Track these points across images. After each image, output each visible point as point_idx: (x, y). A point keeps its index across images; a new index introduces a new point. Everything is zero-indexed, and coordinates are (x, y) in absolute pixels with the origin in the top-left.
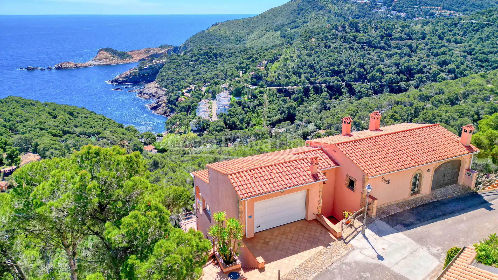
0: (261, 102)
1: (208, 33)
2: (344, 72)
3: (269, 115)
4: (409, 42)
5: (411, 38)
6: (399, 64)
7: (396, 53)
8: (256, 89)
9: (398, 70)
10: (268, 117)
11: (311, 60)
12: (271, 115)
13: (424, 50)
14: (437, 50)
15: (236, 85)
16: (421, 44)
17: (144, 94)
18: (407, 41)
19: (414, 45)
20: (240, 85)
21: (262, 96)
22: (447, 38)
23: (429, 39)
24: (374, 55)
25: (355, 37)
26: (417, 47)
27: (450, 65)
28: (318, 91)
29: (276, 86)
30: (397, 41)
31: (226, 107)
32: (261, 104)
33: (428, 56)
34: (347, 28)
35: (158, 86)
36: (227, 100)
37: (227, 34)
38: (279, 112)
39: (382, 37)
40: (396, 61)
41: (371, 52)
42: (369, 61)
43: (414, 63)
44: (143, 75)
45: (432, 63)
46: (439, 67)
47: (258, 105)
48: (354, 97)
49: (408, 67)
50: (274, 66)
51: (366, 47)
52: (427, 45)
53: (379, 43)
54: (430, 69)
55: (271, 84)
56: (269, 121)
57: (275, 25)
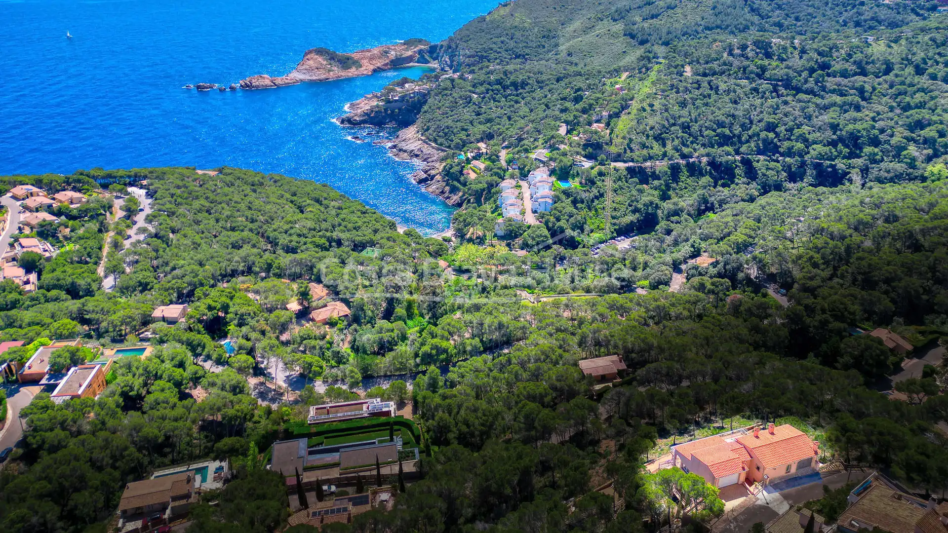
0: (602, 191)
1: (492, 22)
2: (739, 137)
3: (614, 214)
4: (859, 80)
5: (864, 73)
6: (838, 125)
7: (834, 104)
8: (592, 168)
9: (835, 137)
10: (613, 218)
11: (685, 115)
12: (618, 214)
13: (885, 96)
14: (908, 99)
15: (561, 161)
16: (882, 83)
17: (400, 150)
18: (856, 78)
19: (868, 87)
20: (567, 161)
21: (603, 181)
22: (931, 70)
23: (897, 76)
24: (794, 106)
25: (763, 69)
26: (874, 89)
27: (928, 129)
28: (694, 170)
29: (625, 162)
30: (838, 79)
31: (547, 200)
32: (602, 195)
33: (892, 109)
34: (749, 49)
35: (423, 138)
36: (547, 186)
37: (526, 25)
38: (630, 209)
39: (812, 71)
40: (833, 121)
41: (789, 98)
42: (786, 119)
43: (865, 125)
44: (393, 112)
45: (897, 123)
46: (907, 133)
47: (597, 198)
48: (754, 183)
49: (852, 134)
50: (623, 124)
51: (782, 90)
52: (891, 87)
53: (806, 81)
54: (892, 136)
55: (618, 158)
56: (614, 224)
57: (613, 9)
